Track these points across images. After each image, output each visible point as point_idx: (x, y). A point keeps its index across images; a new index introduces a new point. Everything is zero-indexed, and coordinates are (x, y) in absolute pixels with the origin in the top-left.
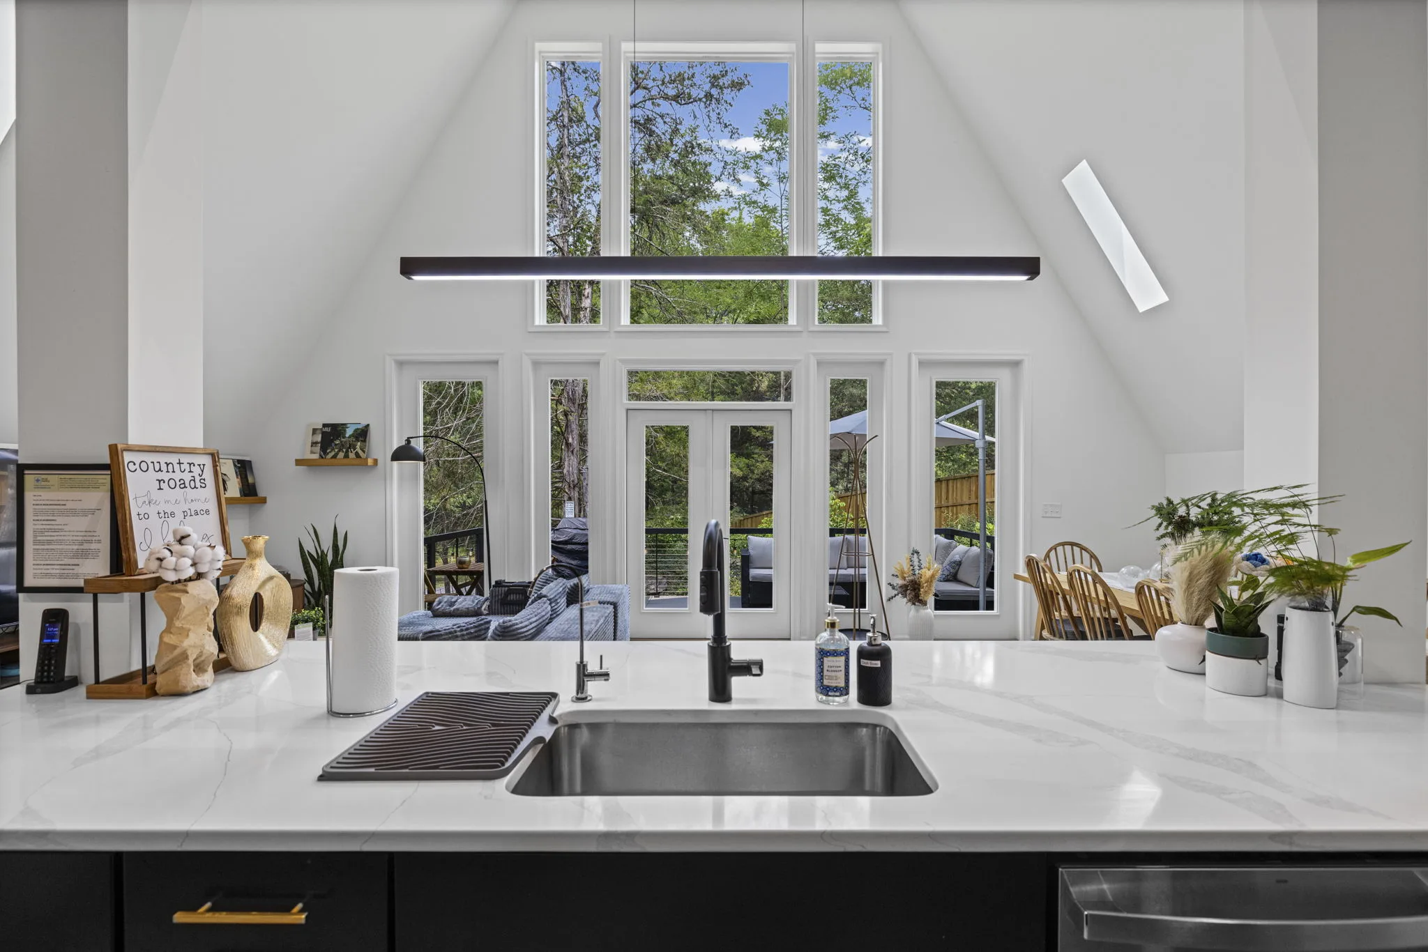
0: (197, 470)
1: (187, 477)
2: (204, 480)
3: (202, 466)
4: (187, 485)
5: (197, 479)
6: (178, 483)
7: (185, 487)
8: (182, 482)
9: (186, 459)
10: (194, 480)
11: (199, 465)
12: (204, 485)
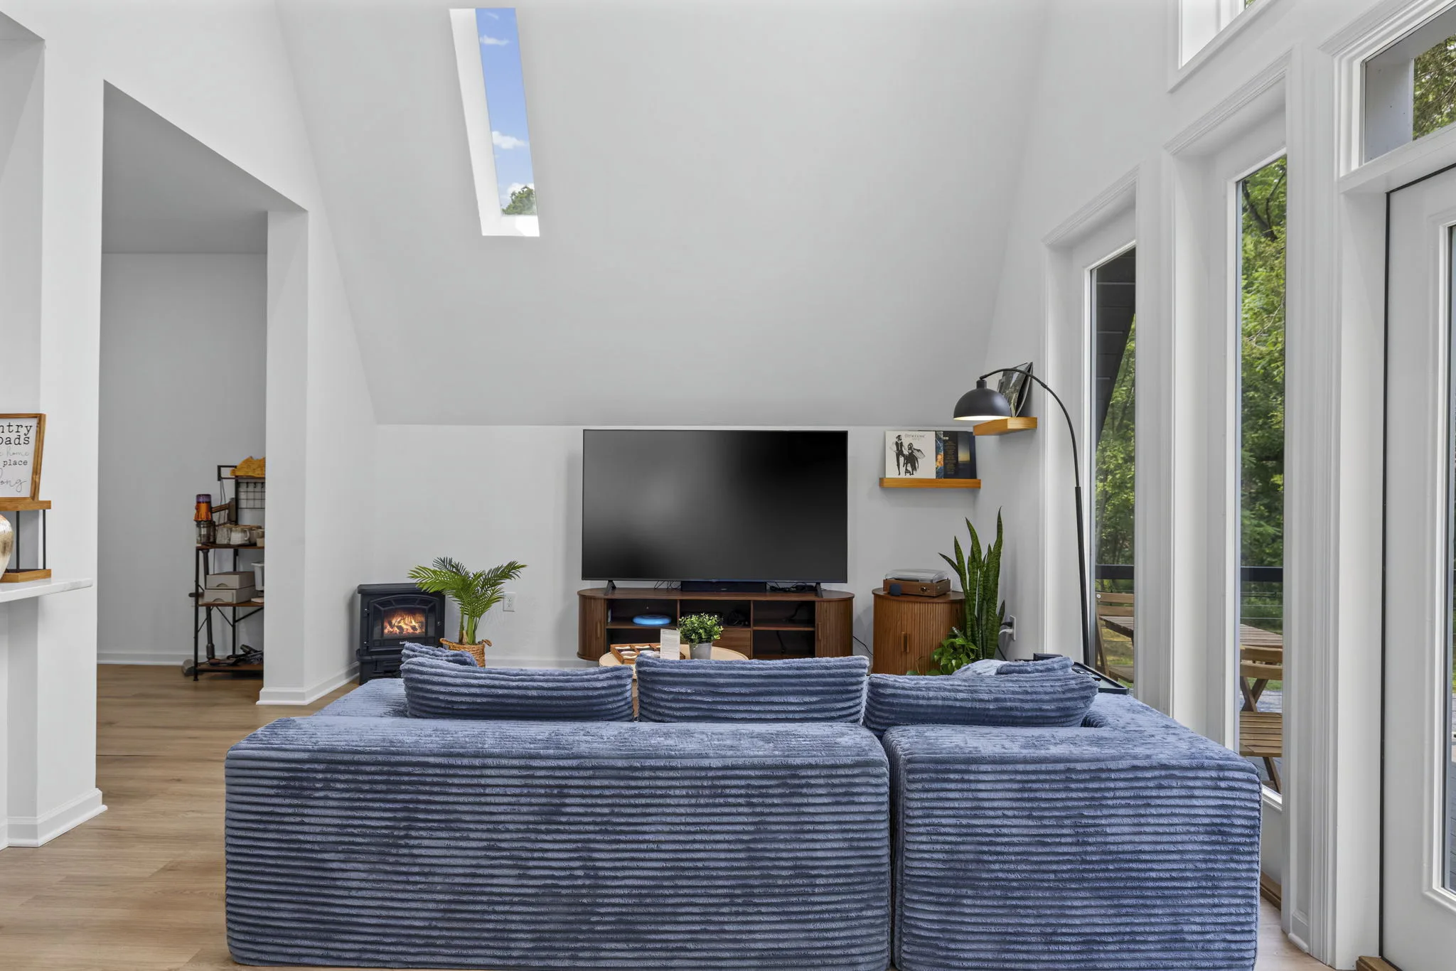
0: (23, 431)
1: (13, 436)
2: (28, 438)
3: (29, 428)
4: (12, 442)
5: (23, 437)
6: (5, 441)
7: (10, 443)
8: (8, 439)
9: (14, 422)
10: (19, 438)
11: (26, 427)
12: (27, 442)
